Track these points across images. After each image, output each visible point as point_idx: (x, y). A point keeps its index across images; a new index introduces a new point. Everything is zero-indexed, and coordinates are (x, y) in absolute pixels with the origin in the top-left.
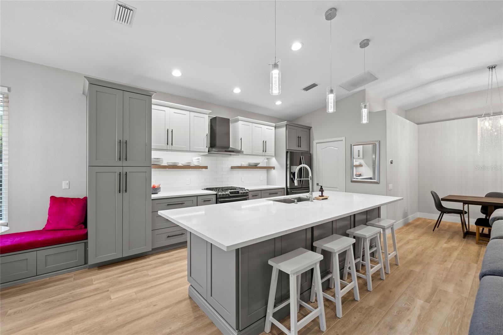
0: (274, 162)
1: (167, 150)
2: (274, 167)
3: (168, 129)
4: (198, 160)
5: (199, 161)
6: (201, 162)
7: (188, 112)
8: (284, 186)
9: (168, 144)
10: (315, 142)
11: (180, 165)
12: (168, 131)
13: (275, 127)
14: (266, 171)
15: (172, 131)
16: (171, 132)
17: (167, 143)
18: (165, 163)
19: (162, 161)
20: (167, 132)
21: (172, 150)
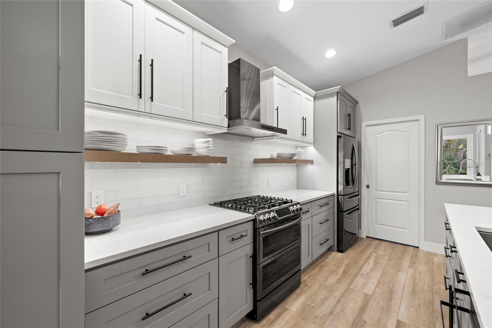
0: (311, 152)
1: (138, 113)
2: (312, 161)
3: (141, 55)
4: (206, 145)
5: (209, 147)
6: (212, 148)
7: (191, 30)
8: (335, 191)
9: (140, 95)
10: (364, 124)
11: (169, 153)
12: (140, 61)
13: (314, 98)
14: (295, 167)
15: (152, 65)
16: (150, 68)
17: (137, 92)
18: (131, 148)
19: (124, 140)
20: (138, 63)
21: (151, 115)
